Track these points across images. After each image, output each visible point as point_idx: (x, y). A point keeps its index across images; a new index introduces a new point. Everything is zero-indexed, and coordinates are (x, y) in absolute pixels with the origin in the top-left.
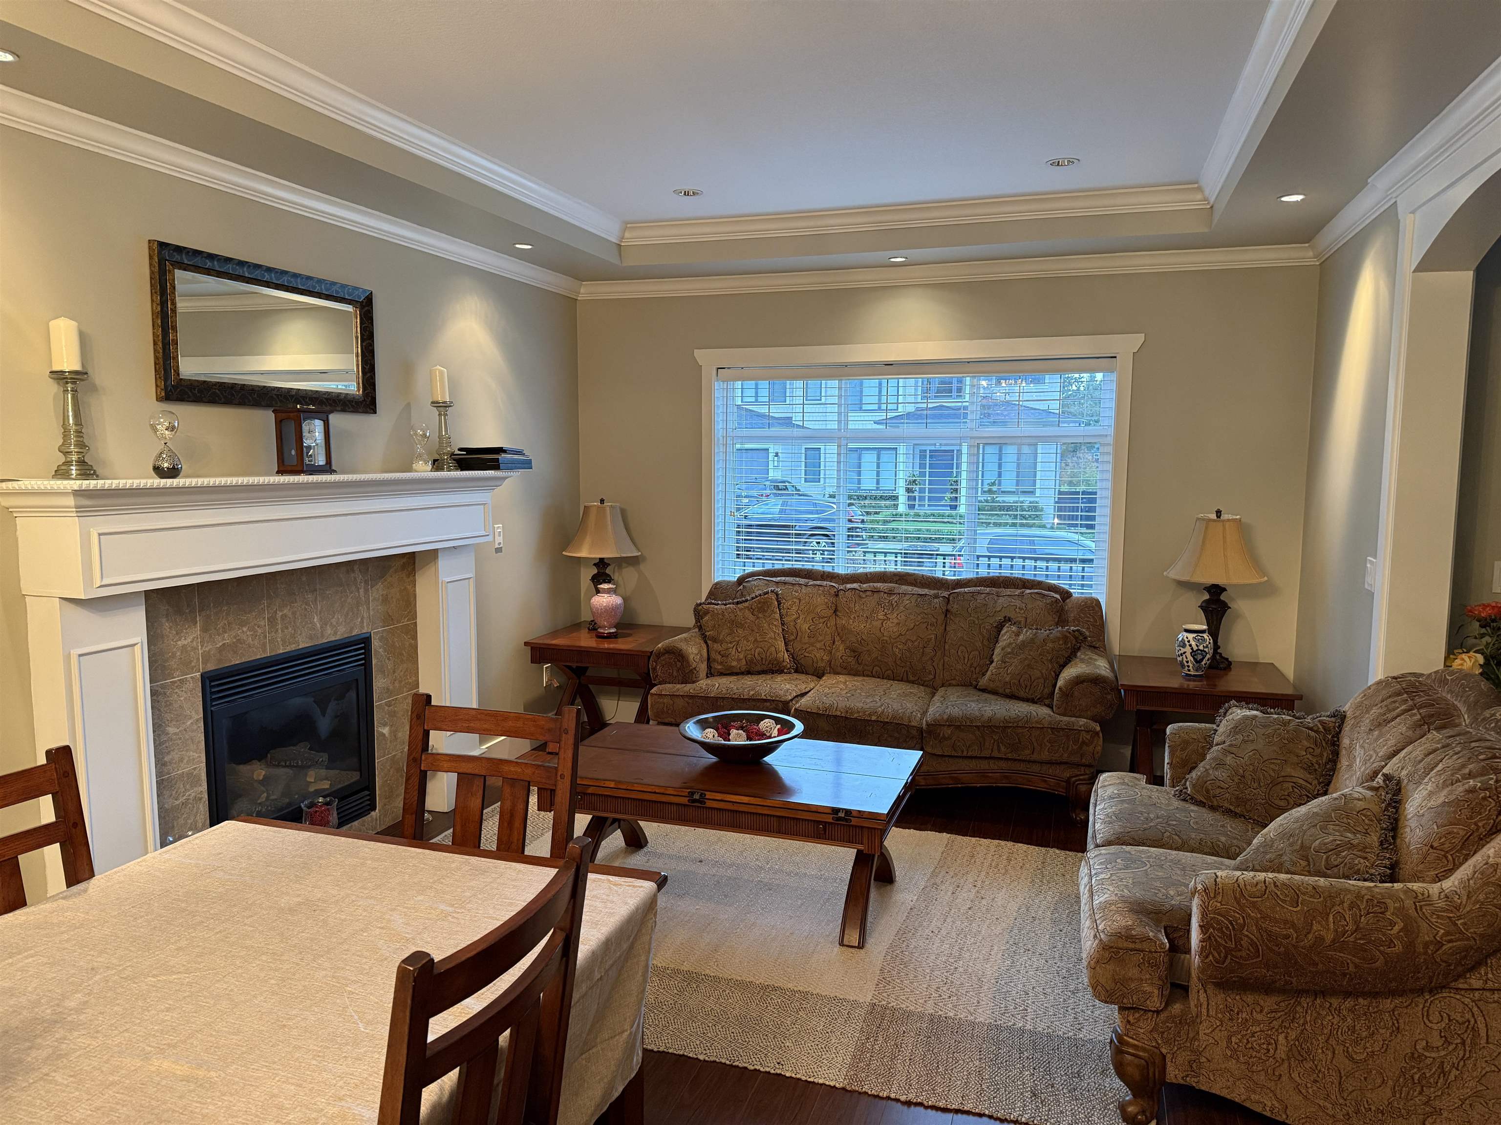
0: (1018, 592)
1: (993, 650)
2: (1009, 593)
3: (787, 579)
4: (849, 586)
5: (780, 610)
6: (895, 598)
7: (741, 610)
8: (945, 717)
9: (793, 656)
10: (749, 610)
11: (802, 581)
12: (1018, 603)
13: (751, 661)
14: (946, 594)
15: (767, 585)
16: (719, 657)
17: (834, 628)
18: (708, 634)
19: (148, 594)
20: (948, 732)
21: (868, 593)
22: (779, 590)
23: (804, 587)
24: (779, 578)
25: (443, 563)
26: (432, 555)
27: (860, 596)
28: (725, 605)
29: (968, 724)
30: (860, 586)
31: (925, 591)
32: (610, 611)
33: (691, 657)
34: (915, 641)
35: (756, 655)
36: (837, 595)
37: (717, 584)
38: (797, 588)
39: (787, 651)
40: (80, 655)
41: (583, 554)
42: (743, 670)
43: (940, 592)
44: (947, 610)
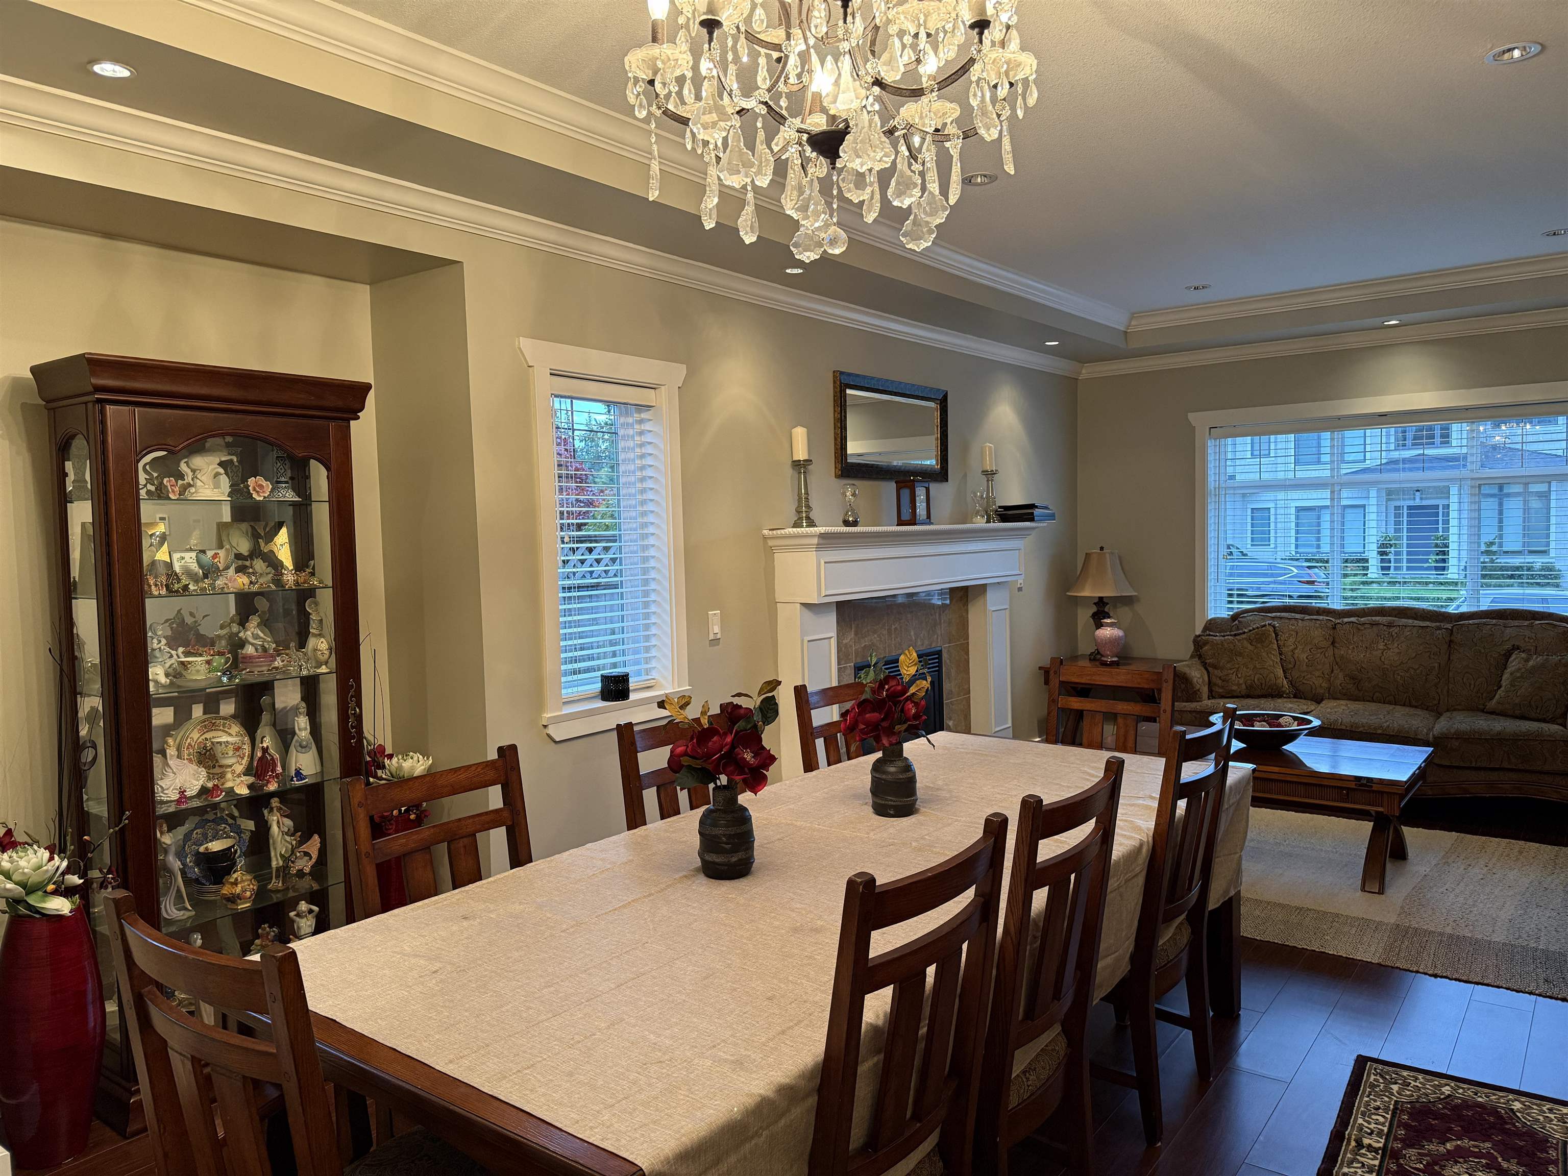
0: (1526, 623)
1: (1501, 676)
2: (1517, 624)
3: (1283, 614)
4: (1346, 620)
5: (1277, 641)
6: (1394, 630)
7: (1239, 641)
8: (1453, 731)
9: (1291, 683)
10: (1247, 641)
11: (1298, 616)
12: (1527, 633)
13: (1251, 686)
14: (1449, 626)
15: (1263, 620)
16: (1219, 682)
17: (1332, 658)
18: (1208, 661)
19: (839, 604)
20: (1456, 744)
21: (1366, 626)
22: (1276, 624)
23: (1300, 621)
24: (1274, 614)
25: (990, 595)
26: (982, 589)
27: (1359, 629)
28: (1224, 636)
29: (1477, 737)
30: (1357, 620)
31: (1427, 623)
32: (1113, 641)
33: (1195, 680)
34: (1418, 668)
35: (1256, 680)
36: (1334, 628)
37: (1211, 620)
38: (1293, 621)
39: (1286, 678)
40: (809, 641)
41: (1086, 593)
42: (1243, 693)
43: (1442, 624)
44: (1451, 641)
